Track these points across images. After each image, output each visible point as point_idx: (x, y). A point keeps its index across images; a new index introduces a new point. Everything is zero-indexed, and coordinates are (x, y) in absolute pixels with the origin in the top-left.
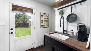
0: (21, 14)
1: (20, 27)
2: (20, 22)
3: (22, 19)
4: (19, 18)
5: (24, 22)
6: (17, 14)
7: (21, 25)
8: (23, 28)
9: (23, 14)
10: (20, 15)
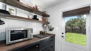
0: (77, 18)
1: (75, 33)
2: (76, 28)
3: (78, 24)
4: (74, 23)
5: (81, 28)
6: (72, 20)
7: (76, 30)
8: (79, 34)
9: (79, 18)
10: (75, 20)
